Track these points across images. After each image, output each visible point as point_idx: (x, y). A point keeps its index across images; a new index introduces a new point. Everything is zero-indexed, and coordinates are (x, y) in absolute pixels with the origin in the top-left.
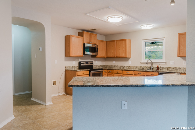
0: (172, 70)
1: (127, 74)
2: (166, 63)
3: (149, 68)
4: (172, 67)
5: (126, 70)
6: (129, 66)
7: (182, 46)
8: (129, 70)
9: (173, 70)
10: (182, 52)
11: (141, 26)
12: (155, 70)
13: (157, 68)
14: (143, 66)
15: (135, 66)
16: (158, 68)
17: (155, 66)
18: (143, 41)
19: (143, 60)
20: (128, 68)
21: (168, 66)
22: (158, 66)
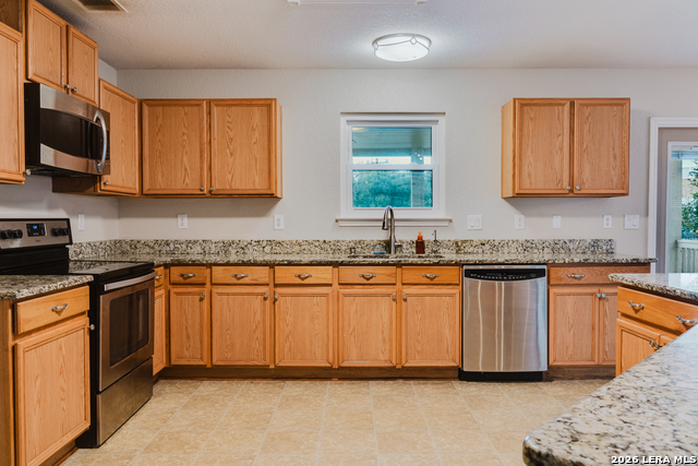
0: (476, 250)
1: (299, 281)
2: (450, 221)
3: (379, 250)
4: (477, 237)
5: (290, 264)
6: (278, 239)
7: (529, 153)
8: (311, 264)
9: (480, 251)
10: (529, 175)
11: (375, 42)
12: (409, 254)
13: (417, 247)
14: (349, 236)
15: (310, 239)
16: (420, 246)
17: (404, 236)
18: (344, 119)
19: (348, 211)
20: (268, 249)
21: (460, 237)
22: (420, 238)
